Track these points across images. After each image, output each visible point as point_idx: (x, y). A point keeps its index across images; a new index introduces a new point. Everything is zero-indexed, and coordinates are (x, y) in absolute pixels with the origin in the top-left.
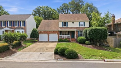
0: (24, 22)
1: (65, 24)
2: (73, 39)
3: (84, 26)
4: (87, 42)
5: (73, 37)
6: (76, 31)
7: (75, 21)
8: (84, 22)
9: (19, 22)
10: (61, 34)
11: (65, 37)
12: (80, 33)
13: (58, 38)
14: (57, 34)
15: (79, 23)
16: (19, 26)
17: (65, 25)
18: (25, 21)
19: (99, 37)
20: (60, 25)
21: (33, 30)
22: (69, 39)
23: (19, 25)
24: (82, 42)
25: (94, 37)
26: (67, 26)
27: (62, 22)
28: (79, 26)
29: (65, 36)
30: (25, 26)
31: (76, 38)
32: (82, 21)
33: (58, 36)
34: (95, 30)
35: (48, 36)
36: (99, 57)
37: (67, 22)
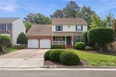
0: (10, 26)
1: (59, 28)
2: (69, 46)
3: (82, 30)
4: (87, 47)
5: (69, 43)
6: (72, 36)
7: (72, 25)
8: (82, 27)
9: (4, 25)
10: (54, 40)
11: (59, 43)
12: (77, 39)
13: (51, 44)
14: (50, 39)
15: (76, 27)
16: (4, 30)
17: (59, 30)
18: (11, 24)
19: (104, 40)
20: (54, 29)
21: (20, 34)
22: (65, 45)
23: (4, 28)
24: (81, 48)
25: (97, 40)
26: (62, 30)
27: (56, 26)
28: (76, 30)
29: (59, 41)
30: (11, 30)
31: (72, 44)
32: (79, 25)
33: (51, 42)
34: (99, 30)
35: (39, 42)
36: (113, 63)
37: (62, 26)
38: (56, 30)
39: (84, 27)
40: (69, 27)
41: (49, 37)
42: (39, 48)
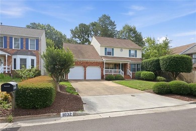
4: (160, 78)
6: (129, 63)
7: (124, 48)
8: (136, 51)
11: (113, 72)
14: (100, 67)
16: (24, 49)
17: (109, 54)
23: (24, 46)
26: (113, 55)
27: (106, 49)
28: (130, 56)
30: (37, 49)
32: (133, 49)
37: (113, 49)
38: (106, 54)
39: (138, 51)
40: (122, 50)
41: (99, 63)
42: (85, 80)
